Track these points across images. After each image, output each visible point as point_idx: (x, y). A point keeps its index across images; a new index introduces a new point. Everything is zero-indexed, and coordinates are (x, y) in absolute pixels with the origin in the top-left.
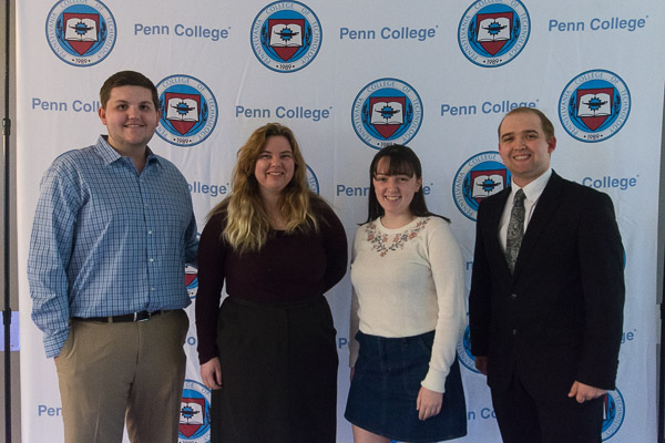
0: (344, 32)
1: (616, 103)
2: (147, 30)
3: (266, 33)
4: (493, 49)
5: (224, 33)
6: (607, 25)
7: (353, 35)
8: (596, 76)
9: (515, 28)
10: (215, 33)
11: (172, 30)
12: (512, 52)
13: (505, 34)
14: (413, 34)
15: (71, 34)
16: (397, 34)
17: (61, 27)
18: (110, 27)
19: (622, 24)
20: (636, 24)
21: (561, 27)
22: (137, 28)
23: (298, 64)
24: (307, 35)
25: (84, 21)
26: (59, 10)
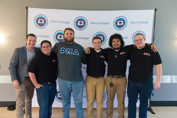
2: (54, 22)
3: (77, 23)
5: (69, 23)
6: (141, 23)
7: (93, 23)
8: (139, 32)
9: (124, 23)
10: (67, 23)
13: (122, 24)
14: (105, 23)
15: (39, 22)
16: (102, 23)
17: (37, 21)
18: (47, 21)
19: (144, 22)
20: (147, 23)
21: (133, 23)
22: (52, 21)
23: (83, 29)
24: (85, 23)
25: (42, 20)
26: (37, 18)
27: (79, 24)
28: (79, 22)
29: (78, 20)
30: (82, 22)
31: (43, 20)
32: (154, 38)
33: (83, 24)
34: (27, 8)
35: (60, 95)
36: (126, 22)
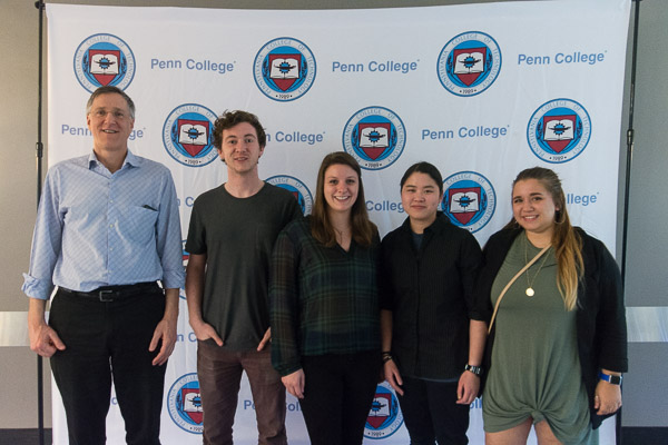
0: (335, 65)
1: (578, 128)
2: (162, 65)
3: (267, 67)
4: (468, 80)
5: (230, 67)
6: (570, 59)
7: (343, 68)
8: (561, 104)
9: (488, 61)
10: (222, 67)
11: (184, 64)
12: (486, 83)
14: (396, 67)
16: (383, 67)
18: (130, 62)
19: (583, 58)
20: (596, 58)
21: (529, 60)
22: (154, 62)
23: (295, 94)
24: (303, 68)
25: (107, 56)
26: (85, 47)
27: (276, 73)
28: (277, 62)
29: (272, 56)
30: (293, 62)
31: (112, 58)
32: (631, 129)
33: (294, 73)
34: (40, 6)
35: (195, 402)
36: (496, 58)
